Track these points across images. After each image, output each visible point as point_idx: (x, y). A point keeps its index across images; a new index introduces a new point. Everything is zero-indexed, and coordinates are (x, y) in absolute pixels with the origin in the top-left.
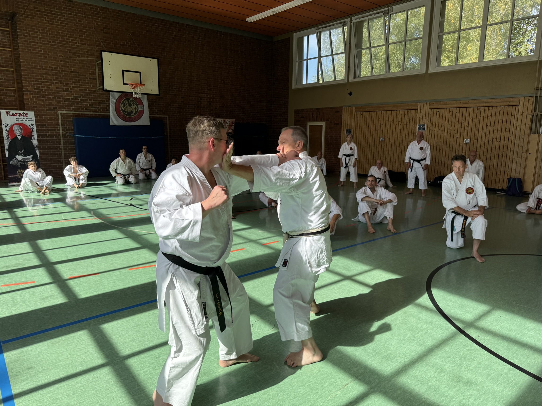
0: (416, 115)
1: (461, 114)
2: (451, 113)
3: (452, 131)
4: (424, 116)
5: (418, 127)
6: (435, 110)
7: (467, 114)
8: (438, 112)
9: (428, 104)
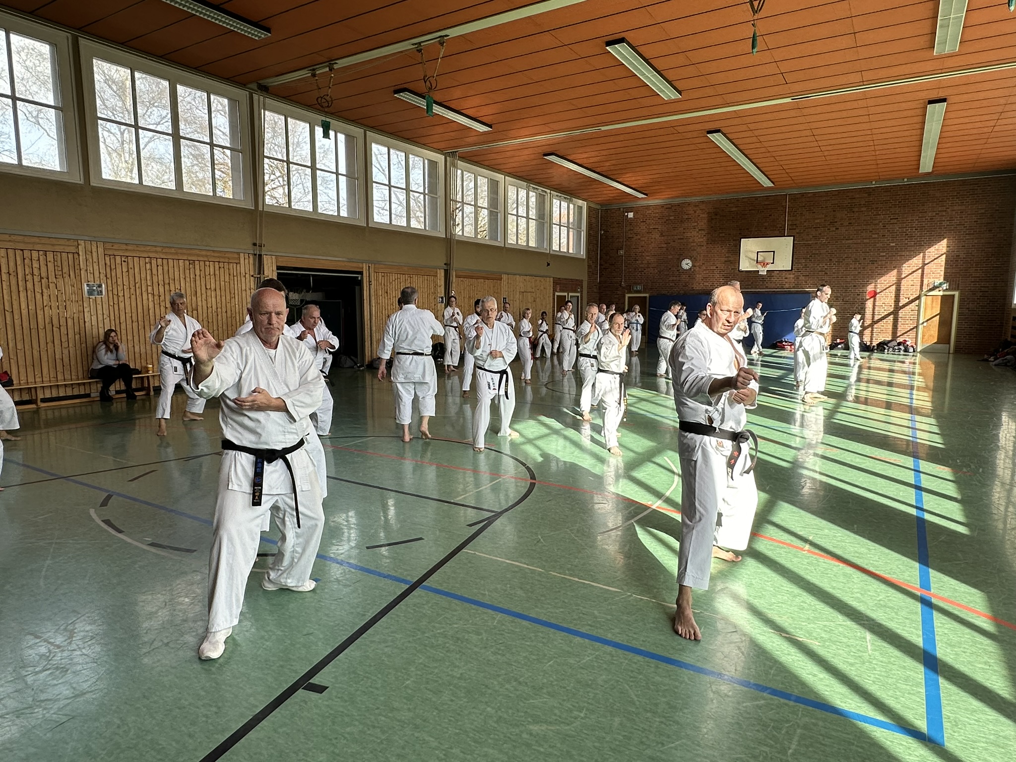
0: (77, 263)
1: (166, 268)
2: (148, 266)
3: (157, 297)
4: (96, 267)
5: (86, 288)
6: (118, 258)
7: (176, 270)
8: (124, 261)
9: (101, 245)
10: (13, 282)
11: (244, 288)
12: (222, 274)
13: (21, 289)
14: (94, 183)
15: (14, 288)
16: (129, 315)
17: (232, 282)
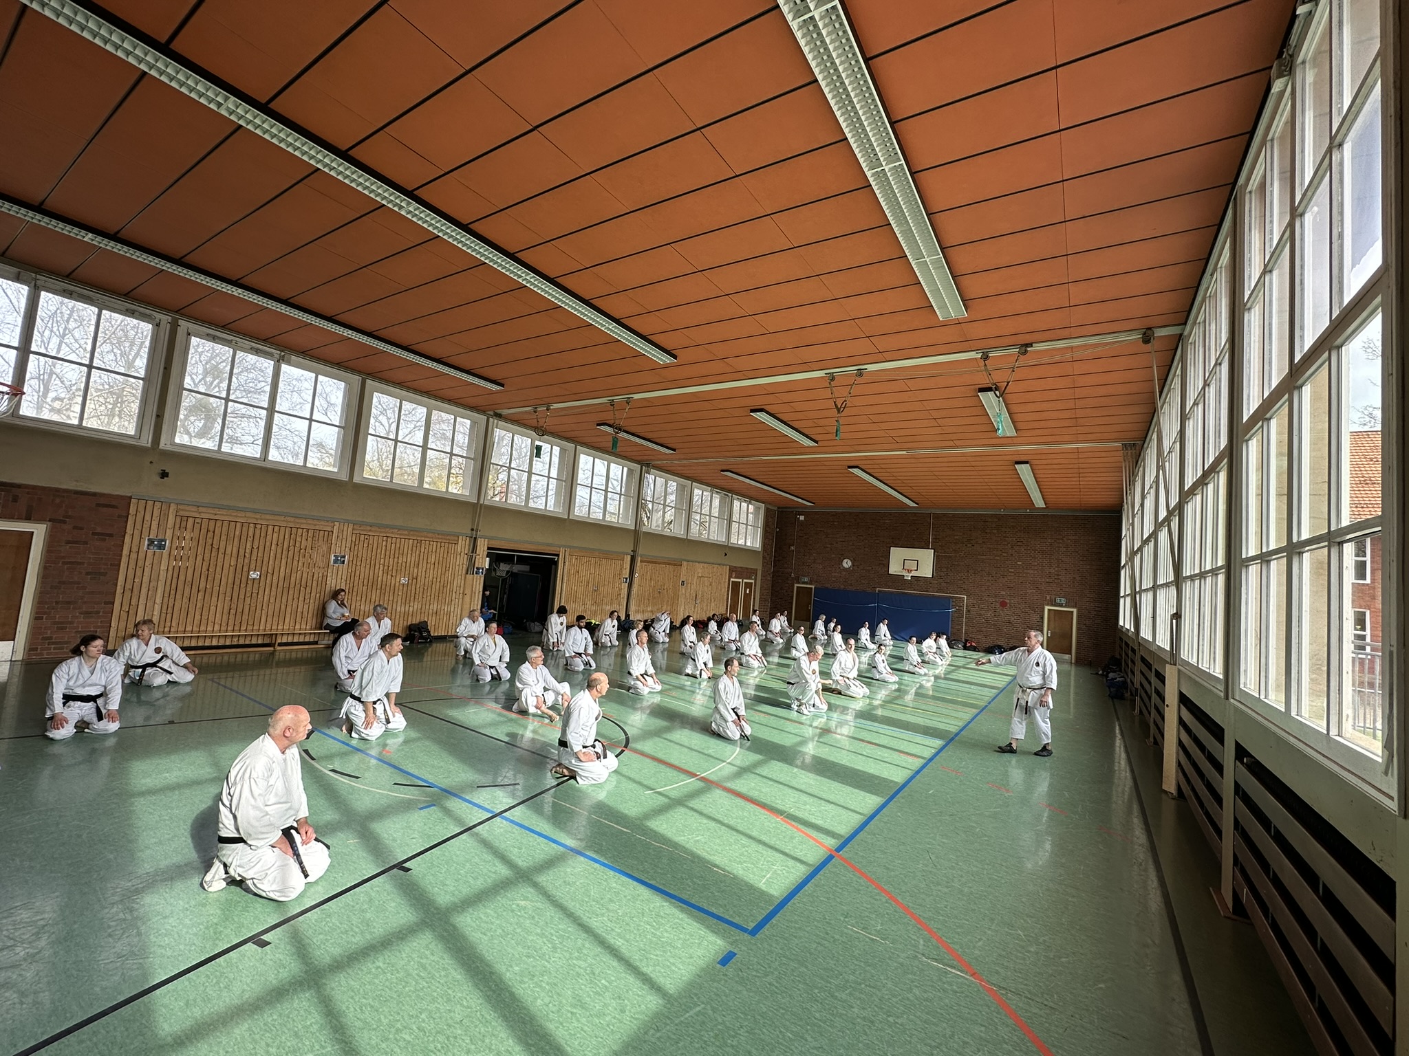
0: (330, 538)
1: (398, 545)
2: (384, 543)
3: (386, 568)
4: (344, 542)
5: (333, 558)
6: (362, 537)
7: (406, 547)
8: (367, 539)
9: (351, 526)
10: (279, 551)
11: (458, 563)
12: (442, 551)
13: (283, 557)
14: (356, 479)
15: (279, 556)
16: (361, 580)
17: (448, 559)
